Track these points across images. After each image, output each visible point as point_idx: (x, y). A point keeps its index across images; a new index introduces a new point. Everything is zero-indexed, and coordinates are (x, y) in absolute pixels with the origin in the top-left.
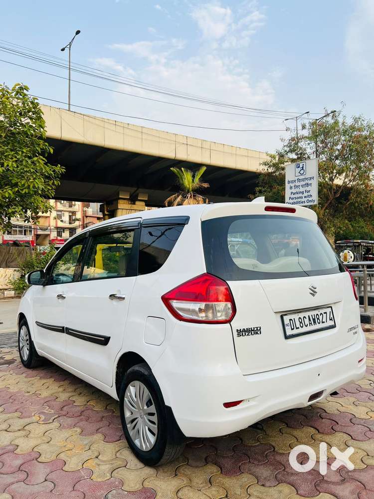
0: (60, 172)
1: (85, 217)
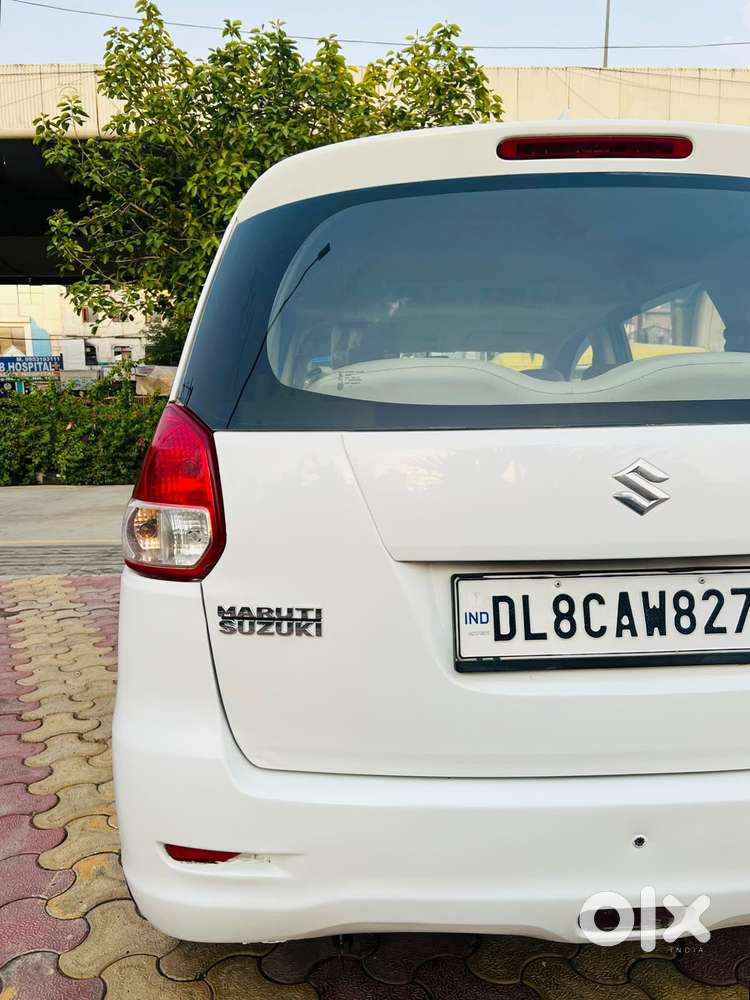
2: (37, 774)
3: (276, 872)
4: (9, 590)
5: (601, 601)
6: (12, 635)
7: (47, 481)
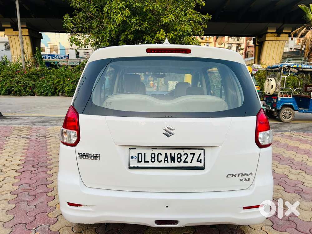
0: (208, 18)
1: (247, 47)
2: (49, 182)
3: (90, 209)
4: (47, 130)
5: (161, 155)
6: (47, 144)
7: (62, 95)
